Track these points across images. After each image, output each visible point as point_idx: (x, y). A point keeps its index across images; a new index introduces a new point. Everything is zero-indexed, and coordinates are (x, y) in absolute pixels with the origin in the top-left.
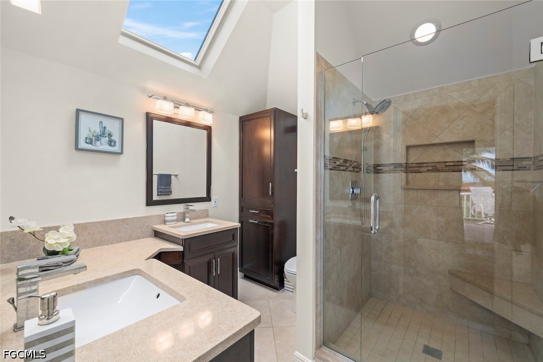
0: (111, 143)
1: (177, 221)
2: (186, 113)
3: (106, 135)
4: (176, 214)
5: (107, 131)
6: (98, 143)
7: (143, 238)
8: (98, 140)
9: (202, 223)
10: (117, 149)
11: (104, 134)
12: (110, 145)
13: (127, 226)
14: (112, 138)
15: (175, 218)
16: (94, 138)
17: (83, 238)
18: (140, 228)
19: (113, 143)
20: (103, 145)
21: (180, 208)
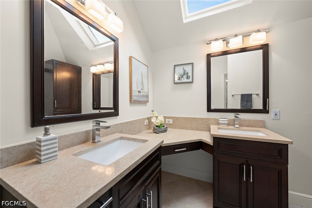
0: (188, 77)
1: (228, 125)
2: (236, 43)
3: (186, 74)
4: (227, 120)
5: (186, 72)
6: (182, 79)
7: (205, 131)
8: (182, 77)
9: (251, 131)
10: (190, 80)
11: (185, 74)
12: (187, 79)
13: (195, 122)
14: (188, 75)
15: (227, 122)
16: (181, 77)
17: (177, 124)
18: (203, 125)
19: (188, 78)
20: (185, 80)
21: (231, 116)
